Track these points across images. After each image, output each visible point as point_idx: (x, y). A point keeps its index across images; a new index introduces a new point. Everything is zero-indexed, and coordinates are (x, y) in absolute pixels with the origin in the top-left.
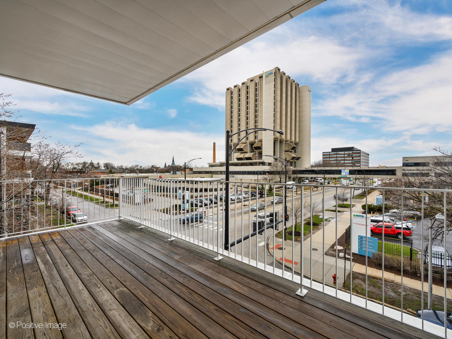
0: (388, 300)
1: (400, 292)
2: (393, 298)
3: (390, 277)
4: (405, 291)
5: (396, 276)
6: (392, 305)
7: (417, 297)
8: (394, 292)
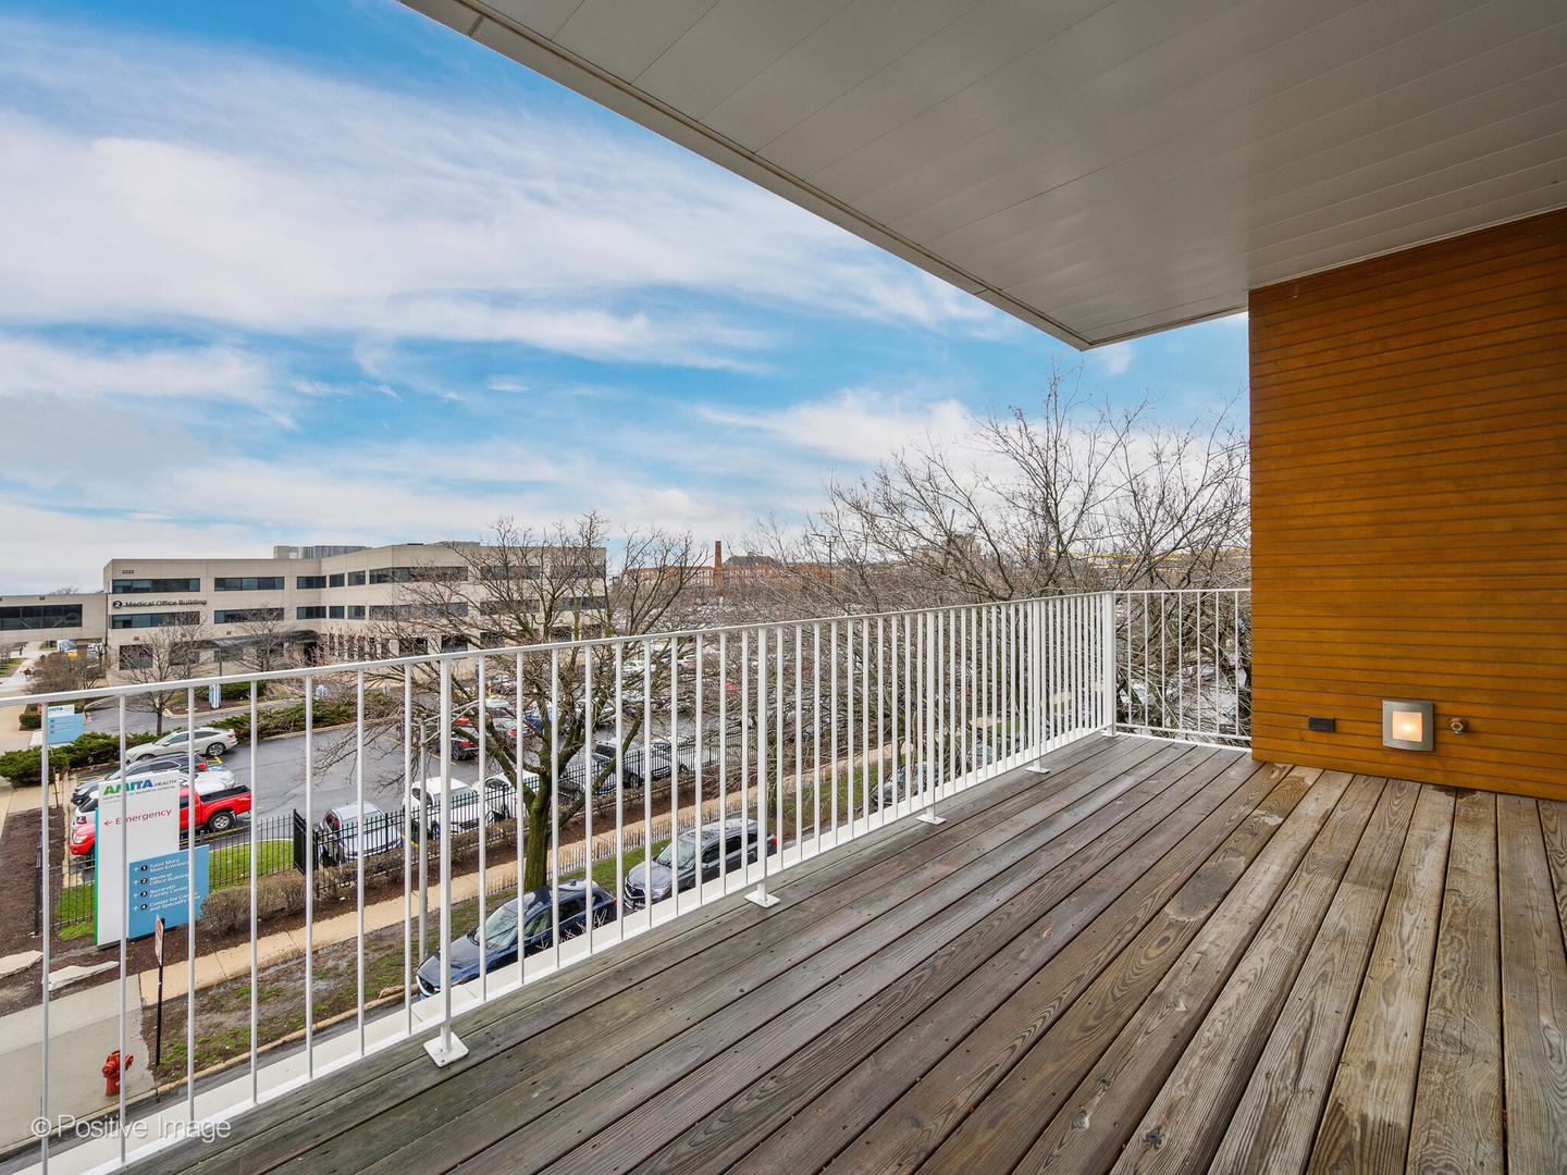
0: (323, 1007)
1: (336, 968)
2: (331, 994)
3: (280, 947)
4: (344, 957)
5: (293, 933)
6: (340, 1012)
7: (375, 951)
8: (322, 978)
